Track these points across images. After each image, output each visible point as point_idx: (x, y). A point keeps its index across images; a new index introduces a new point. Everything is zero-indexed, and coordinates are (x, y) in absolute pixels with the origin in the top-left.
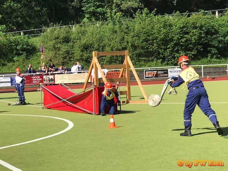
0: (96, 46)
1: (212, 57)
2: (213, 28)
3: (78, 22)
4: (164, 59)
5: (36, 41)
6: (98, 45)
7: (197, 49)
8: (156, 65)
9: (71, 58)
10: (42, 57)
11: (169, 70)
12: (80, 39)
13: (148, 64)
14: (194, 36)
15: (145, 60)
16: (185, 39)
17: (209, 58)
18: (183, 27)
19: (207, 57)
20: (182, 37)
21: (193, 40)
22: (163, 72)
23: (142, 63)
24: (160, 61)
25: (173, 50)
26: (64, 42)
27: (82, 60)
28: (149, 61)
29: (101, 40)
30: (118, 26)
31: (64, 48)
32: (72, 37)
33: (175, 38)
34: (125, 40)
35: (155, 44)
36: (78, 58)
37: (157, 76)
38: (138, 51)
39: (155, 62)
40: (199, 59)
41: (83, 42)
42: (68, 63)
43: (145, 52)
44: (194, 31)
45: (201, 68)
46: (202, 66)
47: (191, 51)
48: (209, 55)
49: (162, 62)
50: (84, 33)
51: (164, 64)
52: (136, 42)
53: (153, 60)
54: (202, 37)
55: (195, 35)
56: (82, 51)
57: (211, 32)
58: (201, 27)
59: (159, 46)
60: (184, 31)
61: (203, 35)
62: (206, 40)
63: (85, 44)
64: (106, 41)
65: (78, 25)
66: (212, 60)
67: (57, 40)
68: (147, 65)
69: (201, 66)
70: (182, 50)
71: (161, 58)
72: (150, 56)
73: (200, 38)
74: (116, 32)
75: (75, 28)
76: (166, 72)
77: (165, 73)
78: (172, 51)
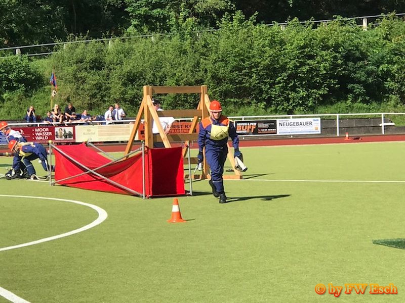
0: (149, 76)
1: (355, 100)
2: (357, 49)
3: (119, 34)
4: (269, 102)
5: (43, 66)
6: (154, 75)
7: (328, 86)
8: (256, 112)
9: (105, 96)
10: (53, 95)
11: (278, 121)
12: (121, 63)
13: (242, 110)
14: (323, 62)
15: (235, 103)
16: (307, 67)
17: (349, 102)
18: (305, 47)
19: (346, 99)
20: (302, 64)
21: (322, 69)
22: (267, 125)
23: (231, 107)
24: (262, 105)
25: (286, 86)
26: (92, 68)
27: (125, 100)
28: (242, 104)
29: (158, 65)
30: (189, 41)
31: (93, 78)
32: (108, 59)
33: (291, 65)
34: (202, 66)
35: (254, 75)
36: (117, 96)
37: (256, 131)
38: (224, 87)
39: (253, 107)
40: (332, 103)
41: (127, 68)
42: (98, 106)
43: (236, 89)
44: (324, 53)
45: (336, 119)
46: (338, 115)
47: (319, 88)
48: (350, 96)
49: (266, 108)
50: (128, 53)
51: (269, 110)
52: (221, 71)
53: (249, 104)
54: (338, 65)
55: (326, 60)
56: (125, 85)
57: (353, 56)
58: (336, 47)
59: (261, 79)
60: (306, 53)
61: (339, 62)
62: (344, 70)
63: (130, 72)
64: (167, 68)
65: (117, 39)
66: (355, 105)
67: (80, 64)
68: (240, 112)
69: (336, 116)
70: (302, 86)
71: (264, 100)
72: (245, 96)
73: (335, 66)
74: (185, 52)
75: (112, 45)
76: (273, 125)
77: (270, 127)
78: (285, 88)
